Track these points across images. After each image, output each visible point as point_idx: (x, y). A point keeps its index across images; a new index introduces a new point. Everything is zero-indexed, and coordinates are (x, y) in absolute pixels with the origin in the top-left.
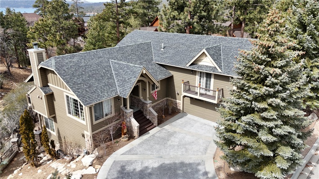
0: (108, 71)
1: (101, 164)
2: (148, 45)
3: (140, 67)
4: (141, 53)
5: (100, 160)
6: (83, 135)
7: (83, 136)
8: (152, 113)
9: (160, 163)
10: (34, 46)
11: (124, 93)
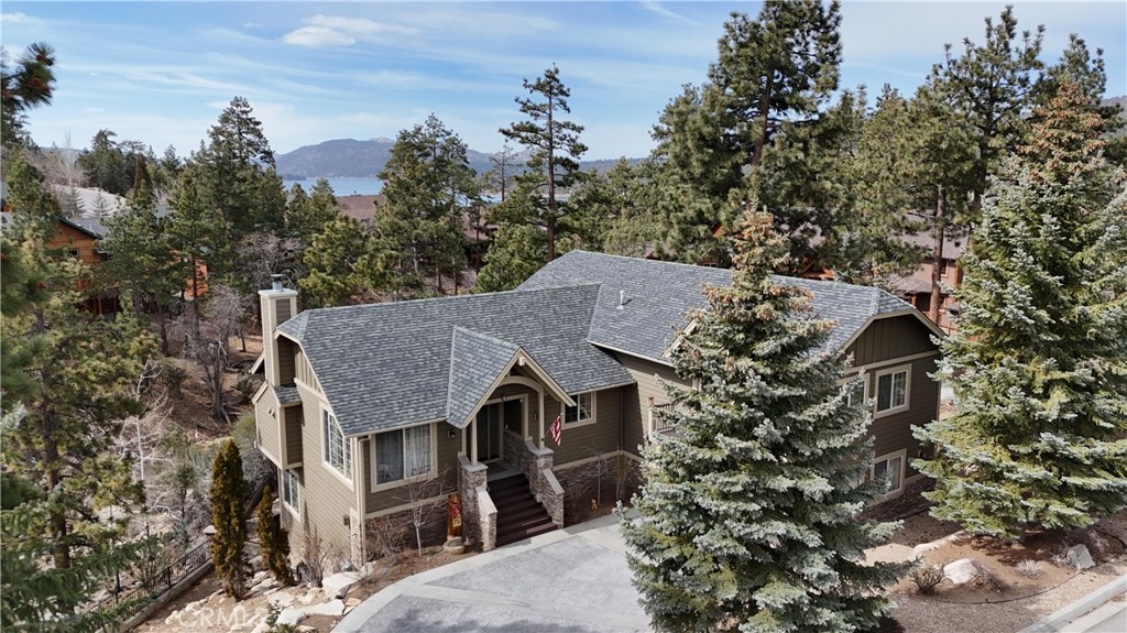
0: (438, 354)
1: (364, 596)
2: (587, 292)
3: (512, 349)
4: (555, 313)
5: (368, 586)
6: (345, 520)
7: (347, 521)
8: (551, 487)
9: (517, 618)
10: (274, 284)
11: (459, 415)
